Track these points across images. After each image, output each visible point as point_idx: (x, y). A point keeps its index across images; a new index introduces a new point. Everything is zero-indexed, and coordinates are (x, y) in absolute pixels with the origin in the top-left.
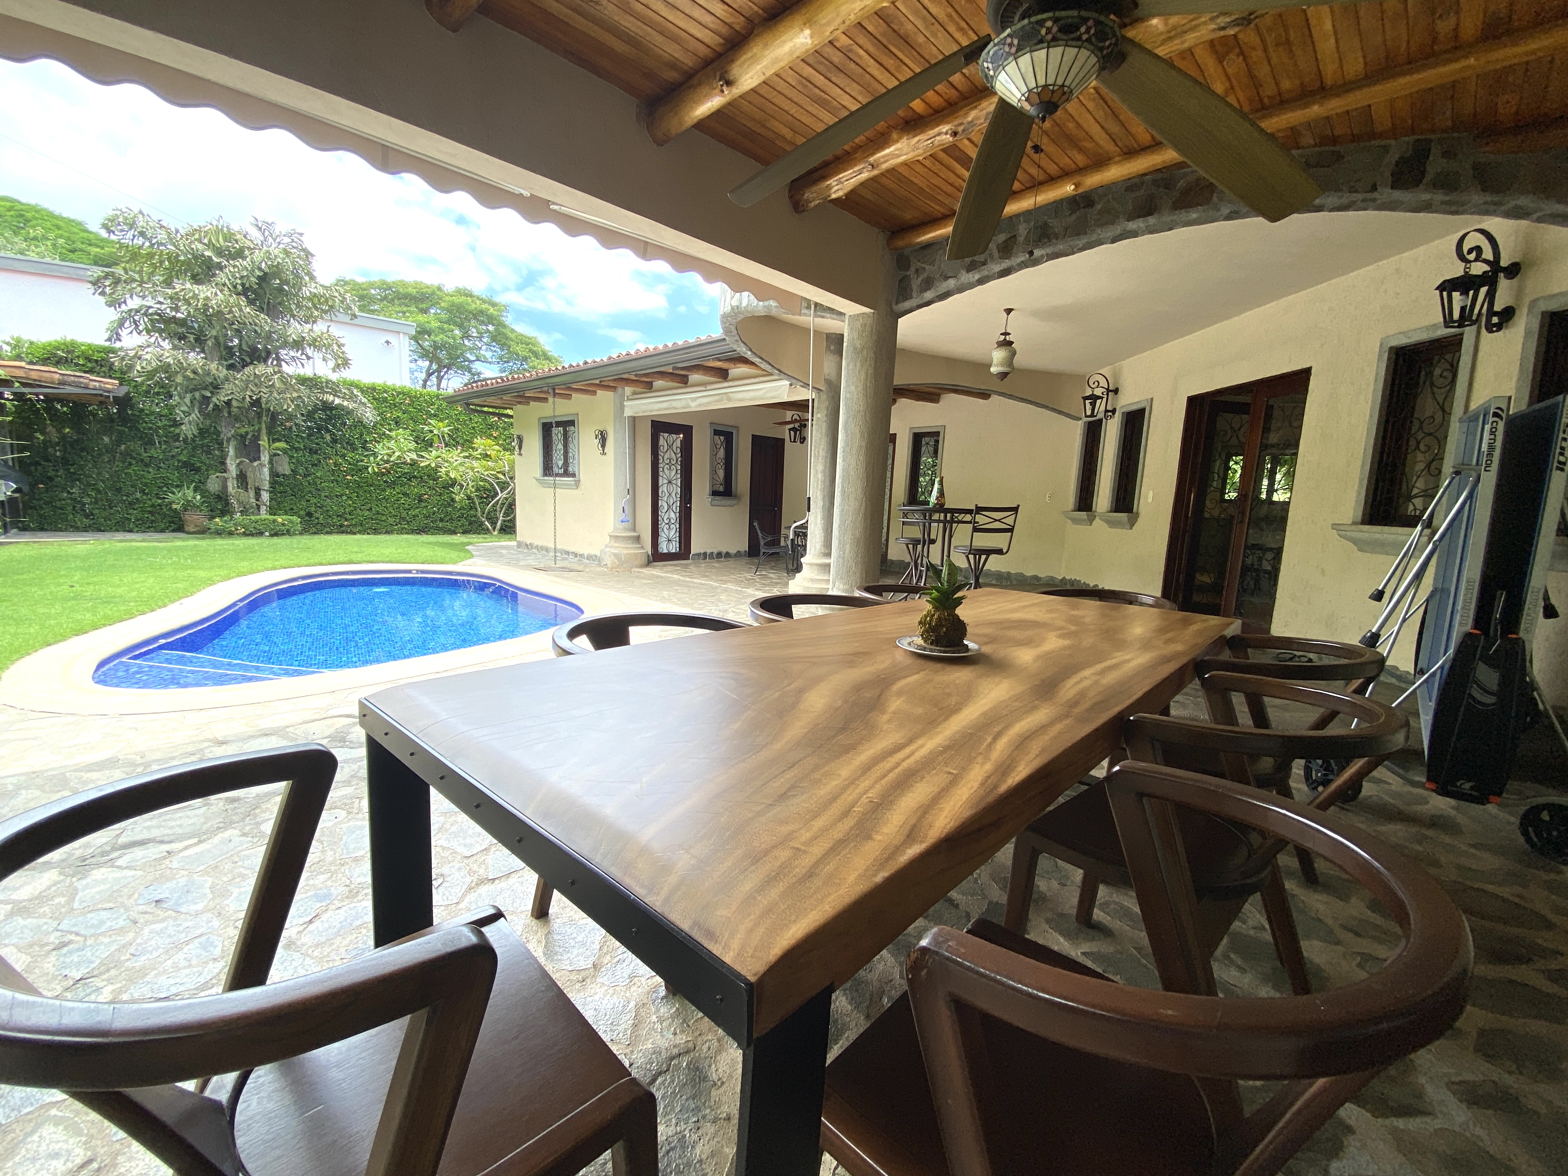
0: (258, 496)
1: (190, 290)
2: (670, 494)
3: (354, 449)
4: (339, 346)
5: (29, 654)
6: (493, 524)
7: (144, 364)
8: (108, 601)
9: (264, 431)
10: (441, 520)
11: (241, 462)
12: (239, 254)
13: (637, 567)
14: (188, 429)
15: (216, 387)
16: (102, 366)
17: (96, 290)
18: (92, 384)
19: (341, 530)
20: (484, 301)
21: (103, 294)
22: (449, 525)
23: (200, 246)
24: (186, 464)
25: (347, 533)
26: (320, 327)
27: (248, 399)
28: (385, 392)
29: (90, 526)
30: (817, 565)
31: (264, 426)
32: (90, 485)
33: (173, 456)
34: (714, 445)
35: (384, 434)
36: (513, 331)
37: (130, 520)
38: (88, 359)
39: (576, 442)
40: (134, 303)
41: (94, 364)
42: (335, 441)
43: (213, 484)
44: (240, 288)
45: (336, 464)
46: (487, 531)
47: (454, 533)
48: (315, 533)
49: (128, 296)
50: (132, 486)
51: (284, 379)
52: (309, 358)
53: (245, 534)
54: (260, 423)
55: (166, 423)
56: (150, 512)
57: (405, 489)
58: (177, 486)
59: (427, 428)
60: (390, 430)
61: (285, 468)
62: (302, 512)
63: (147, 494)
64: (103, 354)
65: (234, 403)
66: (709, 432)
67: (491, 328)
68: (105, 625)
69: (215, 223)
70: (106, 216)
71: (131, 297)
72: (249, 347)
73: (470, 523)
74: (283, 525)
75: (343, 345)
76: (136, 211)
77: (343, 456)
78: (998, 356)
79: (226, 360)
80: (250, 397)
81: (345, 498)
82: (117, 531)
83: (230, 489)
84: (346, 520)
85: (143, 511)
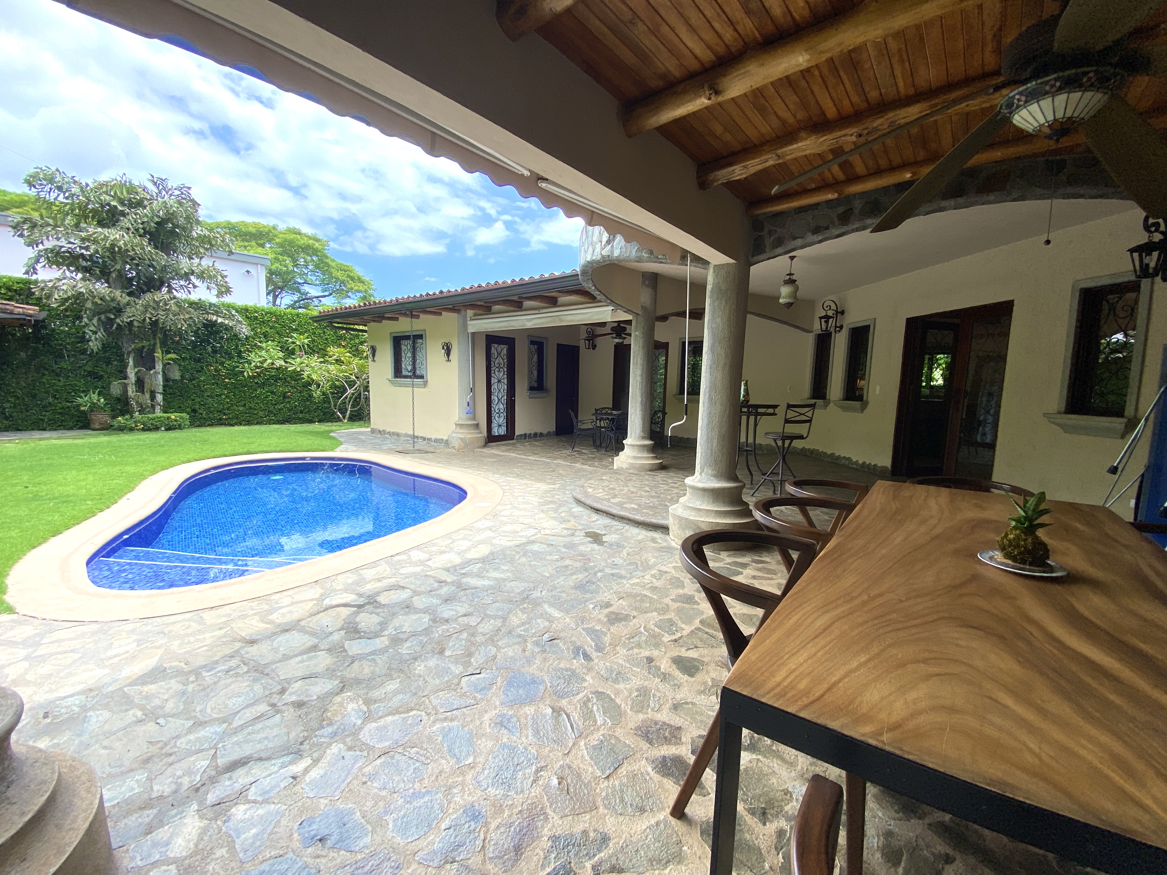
0: (153, 398)
1: (101, 233)
2: (500, 390)
3: (231, 358)
4: (222, 277)
5: (20, 558)
6: (344, 413)
7: (61, 293)
8: (66, 500)
9: (158, 345)
10: (301, 412)
11: (139, 371)
12: (140, 204)
13: (478, 448)
14: (94, 345)
15: (119, 311)
16: (20, 295)
17: (16, 233)
18: (17, 310)
19: (221, 423)
20: (310, 238)
21: (21, 236)
22: (308, 416)
23: (108, 198)
24: (90, 374)
25: (225, 425)
26: (206, 262)
27: (148, 320)
28: (256, 312)
29: (9, 427)
30: (637, 446)
31: (158, 341)
32: (10, 393)
33: (80, 367)
34: (530, 351)
35: (256, 345)
36: (333, 261)
37: (43, 420)
38: (9, 289)
39: (423, 351)
40: (50, 244)
41: (14, 293)
42: (215, 351)
43: (115, 389)
44: (142, 231)
45: (216, 370)
46: (338, 420)
47: (311, 422)
48: (199, 426)
49: (45, 238)
50: (45, 393)
51: (178, 304)
52: (195, 287)
53: (143, 430)
54: (155, 339)
55: (74, 340)
56: (60, 413)
57: (273, 388)
58: (83, 391)
59: (290, 340)
60: (260, 342)
61: (176, 375)
62: (188, 410)
63: (58, 399)
64: (21, 285)
65: (136, 324)
66: (527, 342)
67: (315, 258)
68: (74, 525)
69: (119, 179)
70: (28, 173)
71: (48, 238)
72: (147, 278)
73: (324, 414)
74: (176, 421)
75: (226, 276)
76: (54, 169)
77: (222, 364)
78: (785, 291)
79: (127, 289)
80: (150, 319)
81: (223, 397)
82: (33, 430)
83: (130, 393)
84: (225, 414)
85: (54, 412)
